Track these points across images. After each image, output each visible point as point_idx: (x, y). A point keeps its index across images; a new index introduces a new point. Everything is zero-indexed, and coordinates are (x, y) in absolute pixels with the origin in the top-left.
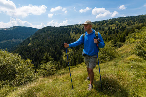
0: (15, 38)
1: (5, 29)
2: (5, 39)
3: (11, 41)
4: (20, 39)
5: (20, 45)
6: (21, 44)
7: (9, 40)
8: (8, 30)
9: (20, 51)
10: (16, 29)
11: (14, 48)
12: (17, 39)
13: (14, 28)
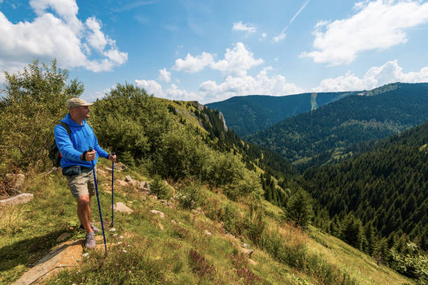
0: (380, 119)
1: (361, 92)
2: (354, 118)
3: (366, 125)
4: (392, 122)
5: (391, 141)
6: (395, 139)
7: (361, 120)
8: (367, 95)
9: (391, 159)
10: (391, 91)
11: (368, 144)
12: (383, 121)
13: (385, 90)
